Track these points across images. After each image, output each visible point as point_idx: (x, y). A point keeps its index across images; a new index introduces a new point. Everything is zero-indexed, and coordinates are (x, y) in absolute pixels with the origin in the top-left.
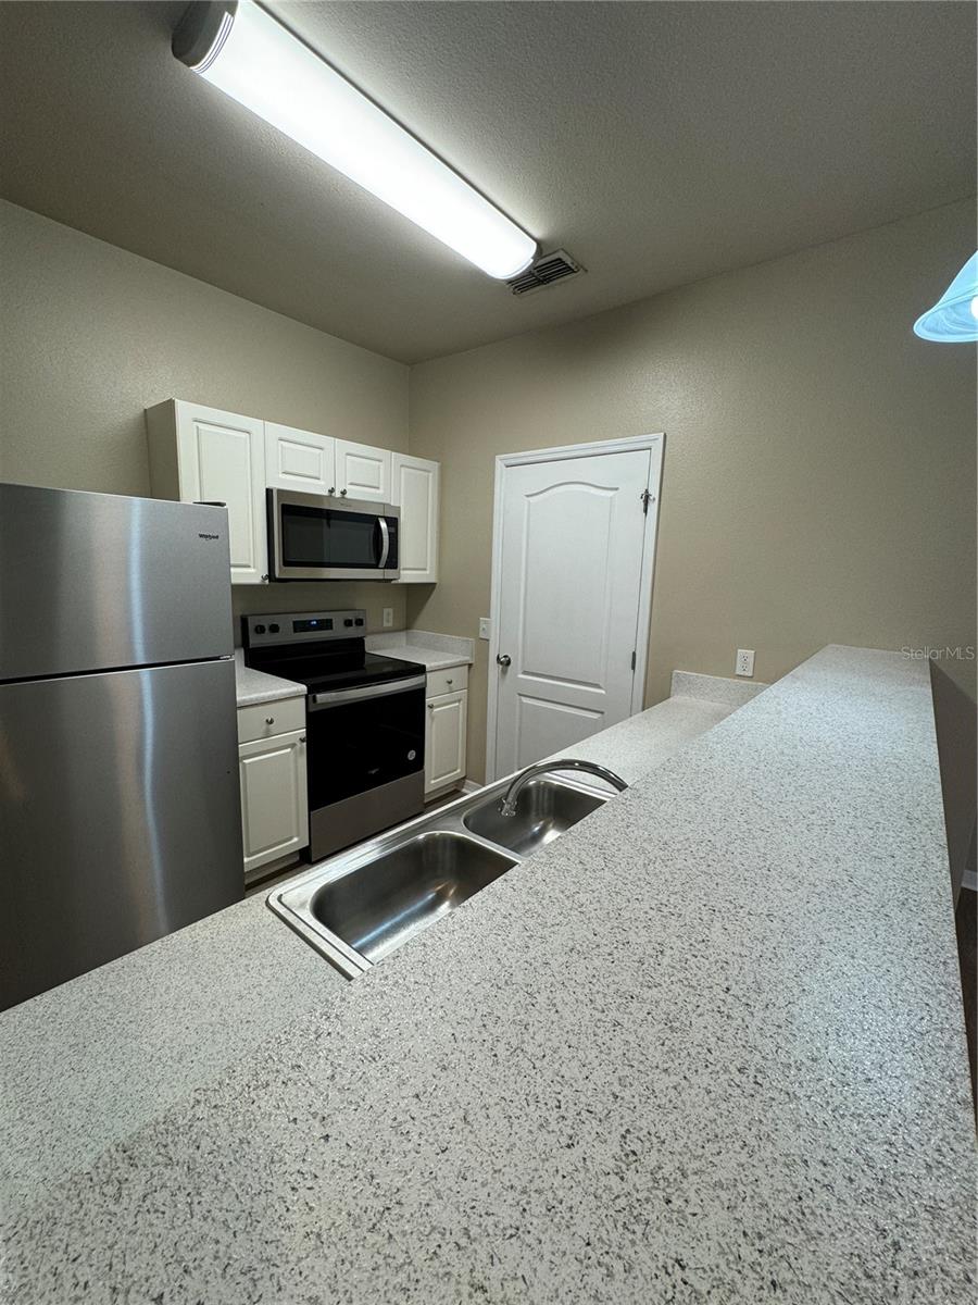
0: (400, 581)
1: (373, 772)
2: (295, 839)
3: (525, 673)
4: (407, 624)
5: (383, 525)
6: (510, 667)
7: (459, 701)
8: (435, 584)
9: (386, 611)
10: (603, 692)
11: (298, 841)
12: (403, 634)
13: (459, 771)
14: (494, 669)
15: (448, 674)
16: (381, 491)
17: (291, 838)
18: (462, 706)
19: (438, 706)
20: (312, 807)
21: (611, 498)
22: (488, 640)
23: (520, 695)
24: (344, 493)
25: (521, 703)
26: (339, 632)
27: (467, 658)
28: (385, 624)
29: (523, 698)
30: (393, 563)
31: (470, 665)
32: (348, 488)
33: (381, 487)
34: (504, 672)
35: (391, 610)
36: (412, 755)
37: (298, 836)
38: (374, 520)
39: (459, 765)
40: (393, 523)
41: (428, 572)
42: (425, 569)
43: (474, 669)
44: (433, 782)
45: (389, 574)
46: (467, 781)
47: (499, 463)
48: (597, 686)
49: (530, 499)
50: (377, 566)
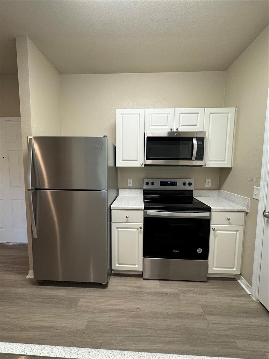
0: (207, 166)
1: (176, 251)
2: (137, 266)
4: (219, 187)
7: (237, 231)
8: (231, 168)
9: (207, 180)
12: (217, 191)
13: (235, 269)
14: (261, 219)
15: (229, 215)
16: (198, 127)
17: (135, 265)
18: (239, 234)
19: (220, 230)
22: (258, 200)
24: (177, 130)
26: (180, 187)
28: (207, 186)
30: (200, 156)
31: (247, 213)
32: (181, 127)
33: (198, 125)
34: (268, 222)
35: (210, 180)
36: (199, 251)
38: (191, 139)
39: (236, 266)
40: (201, 140)
41: (226, 162)
42: (224, 161)
43: (248, 215)
44: (214, 269)
45: (198, 163)
46: (241, 277)
50: (191, 159)
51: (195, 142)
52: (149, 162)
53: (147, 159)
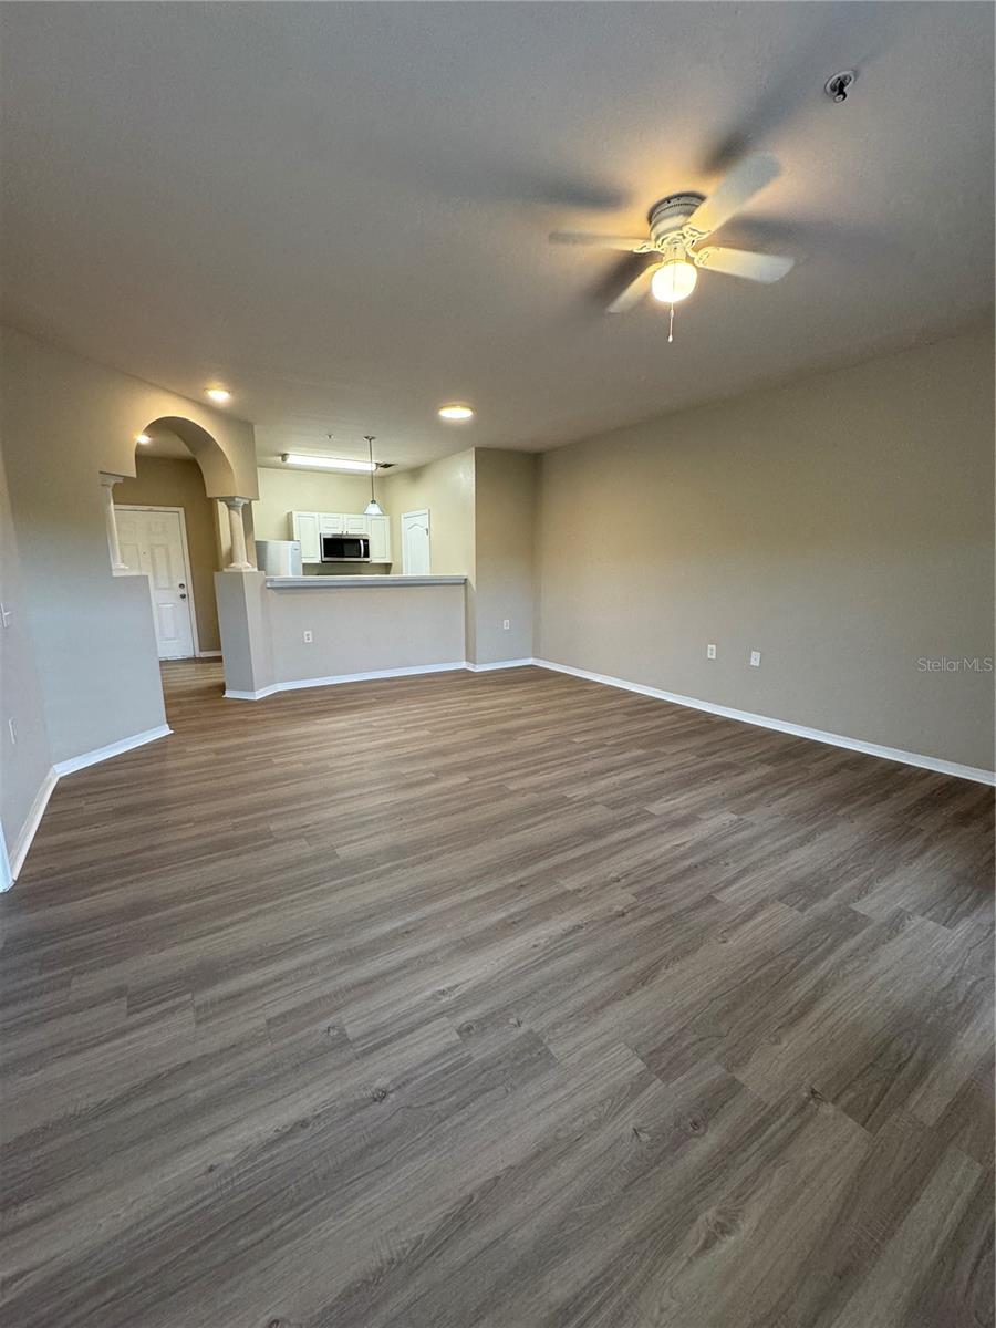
8: (391, 563)
30: (367, 555)
38: (358, 541)
40: (366, 541)
41: (387, 559)
45: (366, 559)
50: (359, 556)
51: (362, 542)
52: (324, 559)
53: (326, 556)
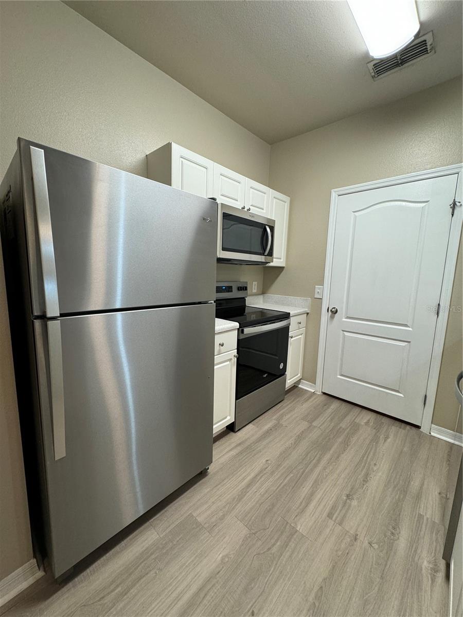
1: (265, 376)
2: (228, 418)
3: (348, 318)
4: (263, 291)
5: (268, 230)
6: (336, 315)
7: (301, 334)
8: (283, 267)
10: (410, 329)
11: (230, 419)
13: (299, 375)
14: (325, 316)
15: (299, 319)
16: (264, 211)
17: (226, 418)
18: (302, 337)
19: (295, 337)
20: (237, 398)
21: (423, 207)
22: (321, 299)
23: (343, 331)
24: (249, 210)
25: (344, 336)
26: (235, 294)
27: (306, 309)
28: (254, 291)
29: (345, 332)
31: (308, 314)
32: (251, 208)
33: (265, 209)
34: (332, 317)
36: (281, 366)
37: (230, 415)
39: (300, 371)
40: (272, 229)
41: (282, 260)
42: (280, 259)
43: (312, 316)
44: (289, 381)
46: (302, 380)
47: (334, 194)
48: (406, 326)
49: (355, 213)
